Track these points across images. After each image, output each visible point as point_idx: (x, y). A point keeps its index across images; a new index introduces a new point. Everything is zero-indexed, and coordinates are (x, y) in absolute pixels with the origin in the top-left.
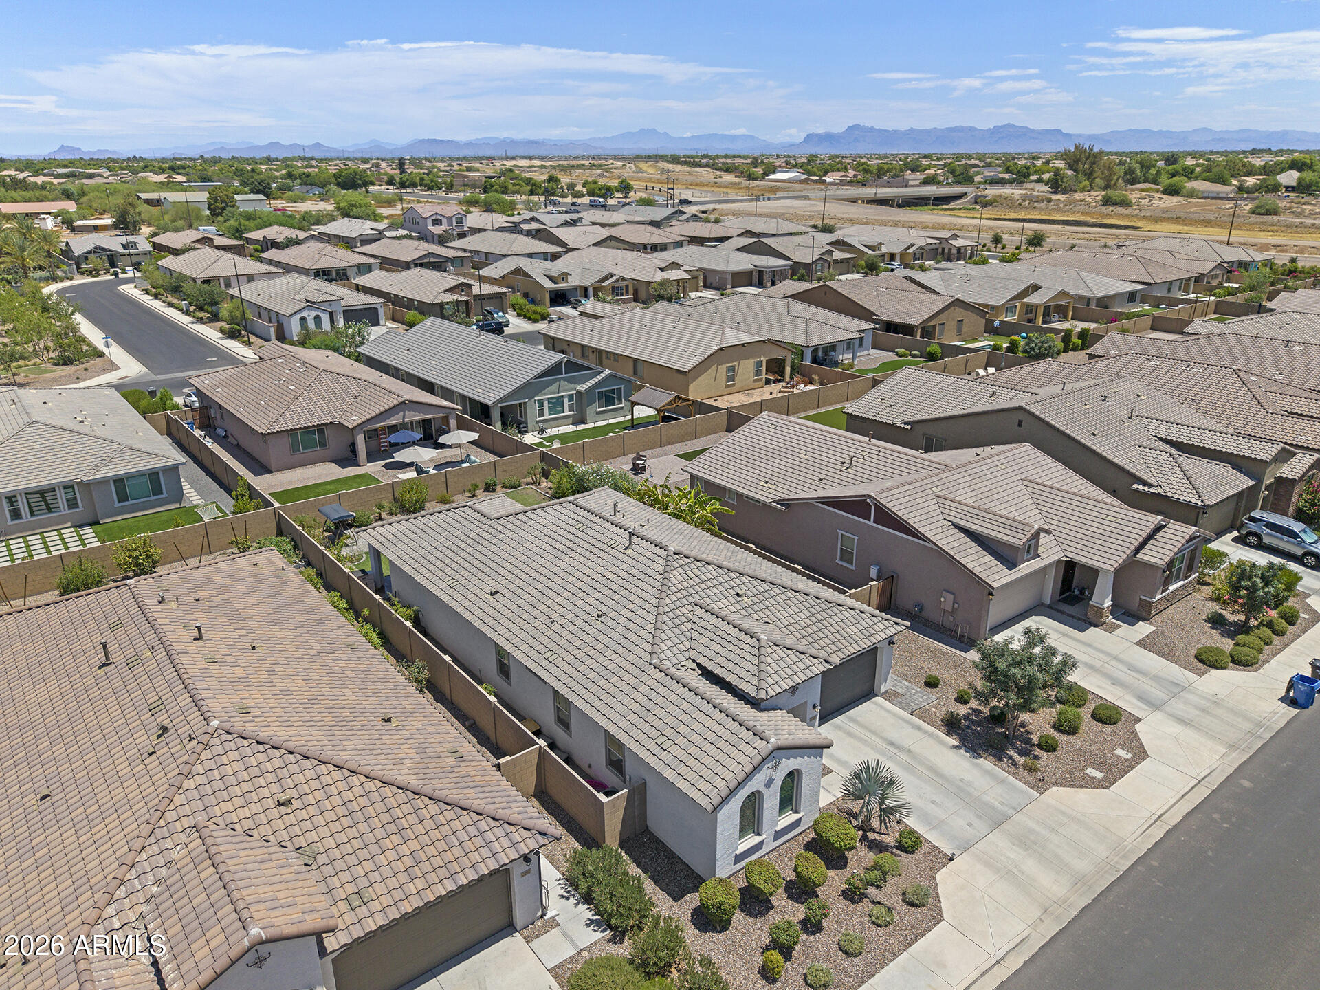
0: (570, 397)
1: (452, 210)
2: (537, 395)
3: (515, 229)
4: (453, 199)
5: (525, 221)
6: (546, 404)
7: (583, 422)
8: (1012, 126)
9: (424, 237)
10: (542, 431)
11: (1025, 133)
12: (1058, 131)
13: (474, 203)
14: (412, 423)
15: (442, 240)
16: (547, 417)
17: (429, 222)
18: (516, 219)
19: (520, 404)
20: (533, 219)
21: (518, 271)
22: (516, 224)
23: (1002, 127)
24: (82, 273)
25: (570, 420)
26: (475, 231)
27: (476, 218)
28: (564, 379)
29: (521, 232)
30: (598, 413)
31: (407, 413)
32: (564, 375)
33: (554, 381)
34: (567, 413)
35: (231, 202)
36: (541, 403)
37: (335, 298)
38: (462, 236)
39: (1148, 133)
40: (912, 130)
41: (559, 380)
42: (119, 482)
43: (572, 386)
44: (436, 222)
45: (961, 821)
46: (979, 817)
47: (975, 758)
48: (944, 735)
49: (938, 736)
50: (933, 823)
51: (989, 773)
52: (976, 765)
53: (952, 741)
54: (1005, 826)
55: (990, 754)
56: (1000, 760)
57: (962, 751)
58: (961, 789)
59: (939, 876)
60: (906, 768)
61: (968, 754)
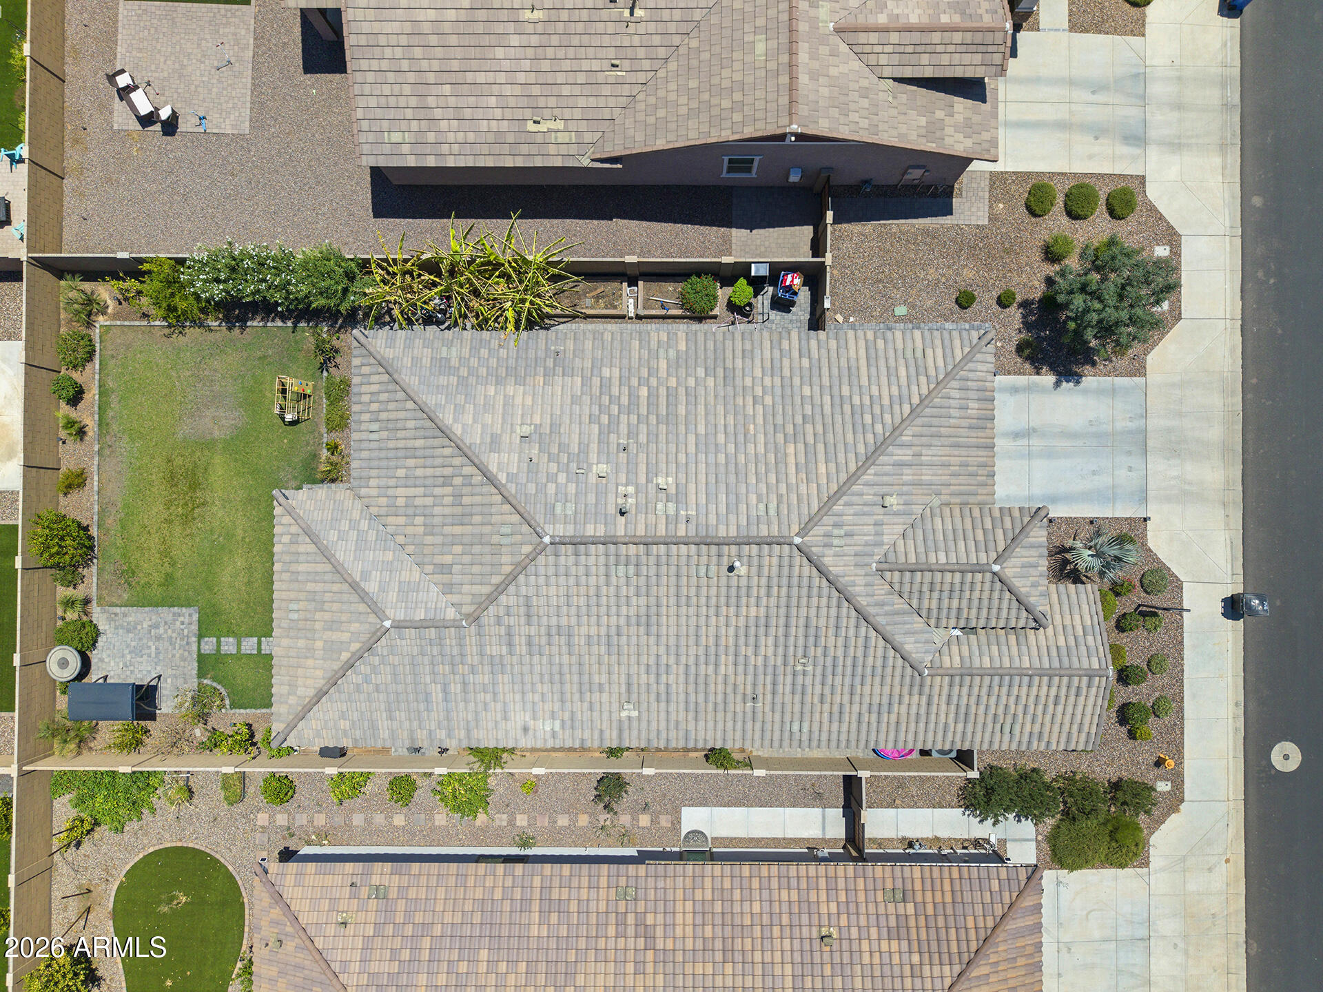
45: (1122, 473)
46: (1129, 453)
47: (1078, 382)
48: (1037, 377)
49: (1036, 385)
50: (1111, 495)
51: (1100, 392)
52: (1086, 392)
53: (1049, 379)
54: (1150, 443)
55: (1083, 364)
56: (1094, 364)
57: (1064, 384)
58: (1098, 436)
59: (1150, 544)
60: (1050, 454)
61: (1071, 384)
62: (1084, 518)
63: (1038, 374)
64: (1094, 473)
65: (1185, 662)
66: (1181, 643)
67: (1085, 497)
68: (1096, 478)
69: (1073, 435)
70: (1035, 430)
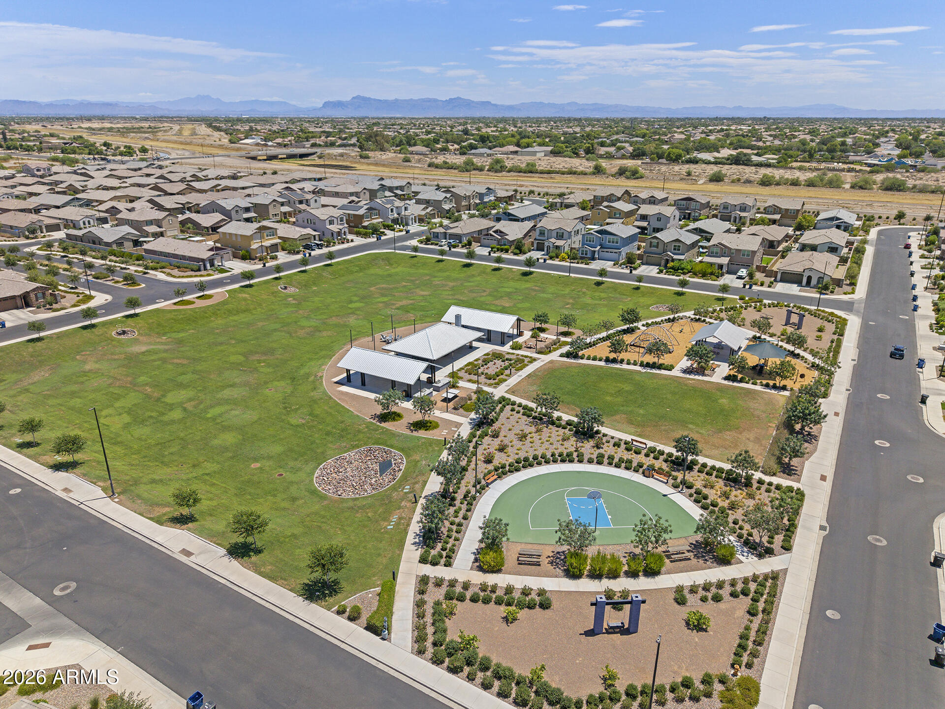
1: (45, 164)
3: (75, 172)
4: (43, 157)
5: (79, 169)
8: (460, 98)
9: (33, 176)
11: (469, 104)
12: (489, 103)
13: (55, 159)
15: (42, 177)
17: (35, 170)
18: (75, 168)
20: (83, 168)
21: (71, 185)
22: (75, 171)
23: (454, 99)
26: (56, 173)
27: (57, 167)
29: (77, 174)
38: (50, 175)
39: (541, 105)
40: (396, 100)
44: (38, 170)
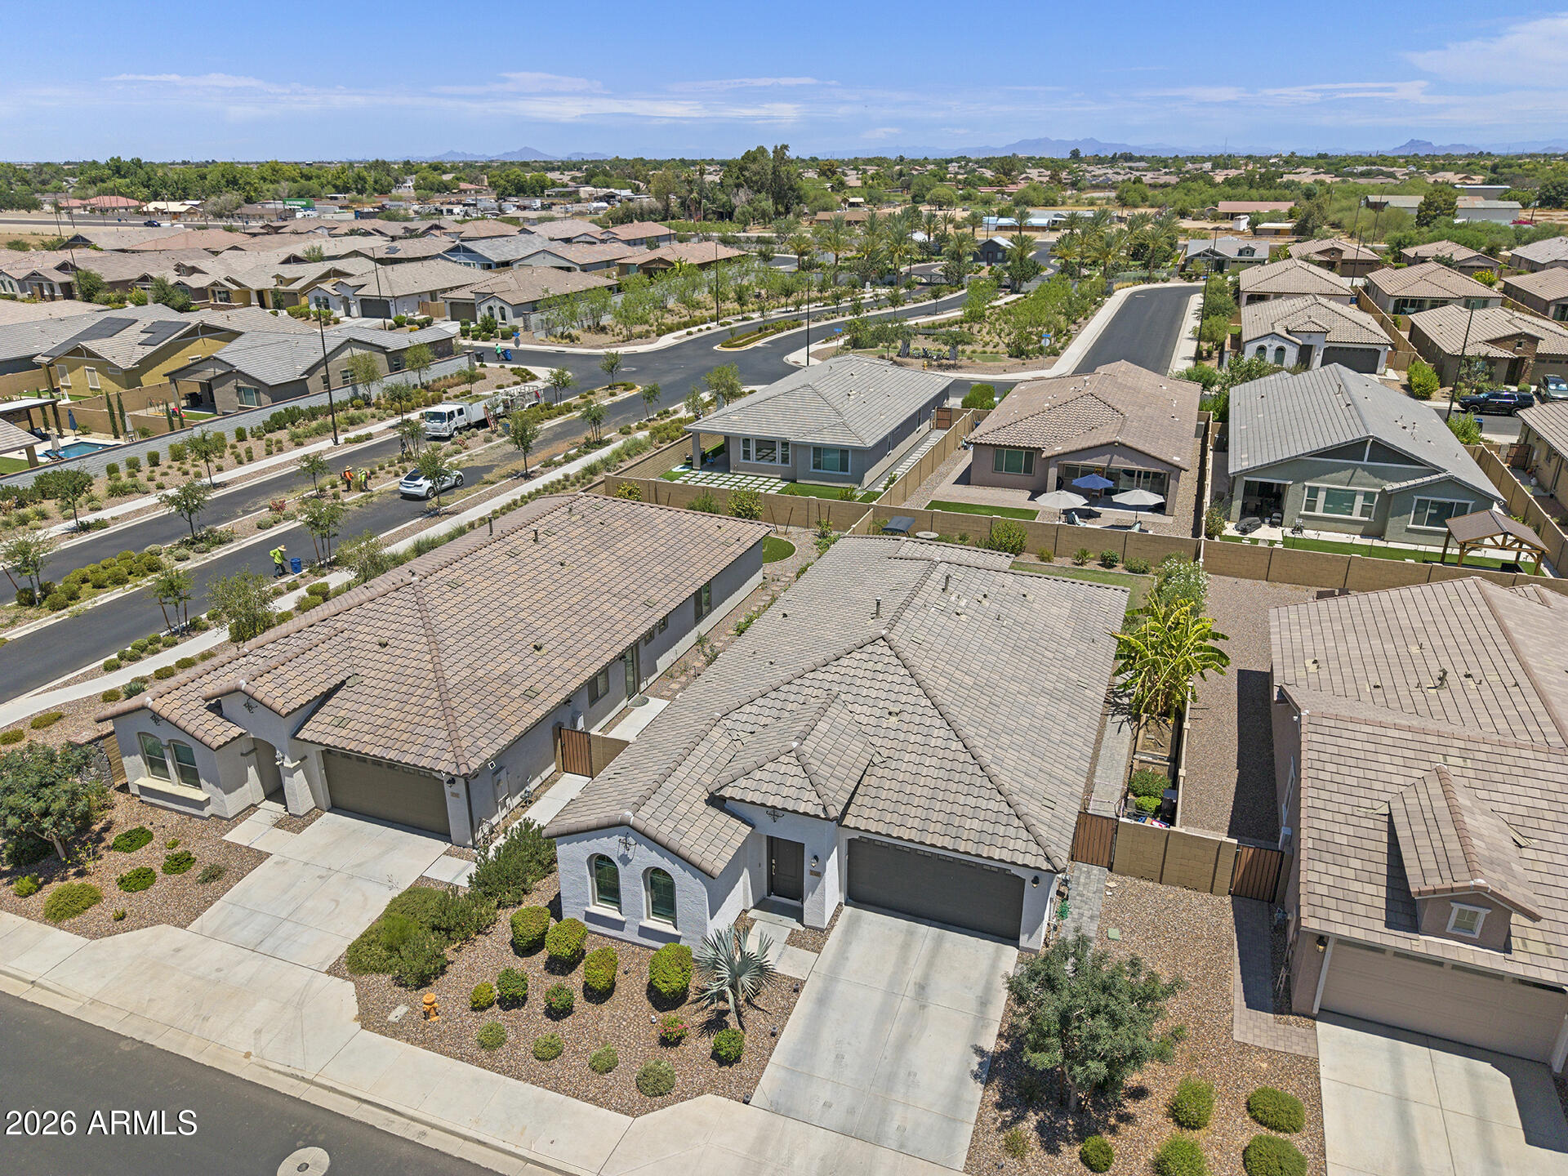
0: (1368, 496)
2: (1310, 479)
6: (1322, 496)
7: (1380, 536)
10: (1298, 529)
14: (1140, 473)
16: (1319, 513)
19: (1279, 485)
24: (1182, 277)
25: (1361, 529)
28: (1364, 468)
30: (1409, 530)
31: (1115, 457)
32: (1365, 462)
33: (1345, 467)
34: (1356, 516)
35: (1450, 209)
36: (1314, 492)
37: (1319, 329)
41: (1355, 467)
42: (818, 450)
43: (1377, 481)
45: (825, 1094)
46: (851, 1111)
47: (976, 1076)
48: (997, 1032)
49: (985, 1026)
50: (799, 1068)
51: (956, 1100)
52: (961, 1082)
53: (990, 1043)
54: (855, 1144)
55: (1003, 1093)
56: (1000, 1106)
57: (978, 1059)
58: (891, 1078)
59: (708, 1098)
60: (885, 1014)
61: (976, 1067)
62: (782, 1027)
63: (1000, 1035)
64: (839, 1057)
65: (528, 1085)
66: (555, 1089)
67: (811, 1036)
68: (832, 1057)
69: (902, 1045)
70: (923, 1007)
